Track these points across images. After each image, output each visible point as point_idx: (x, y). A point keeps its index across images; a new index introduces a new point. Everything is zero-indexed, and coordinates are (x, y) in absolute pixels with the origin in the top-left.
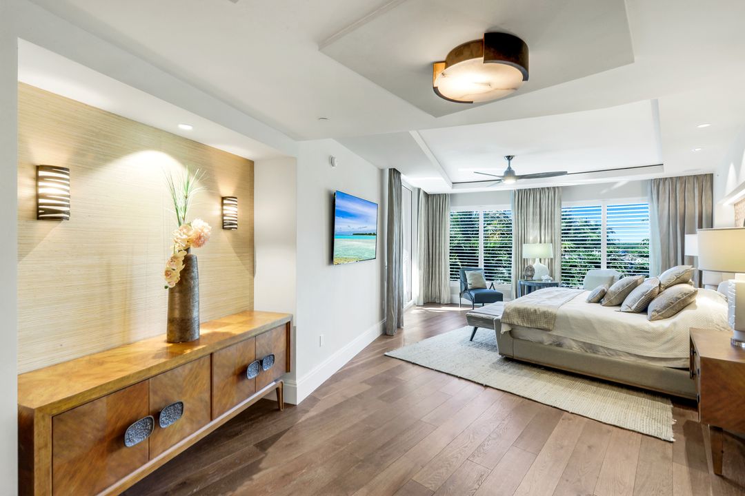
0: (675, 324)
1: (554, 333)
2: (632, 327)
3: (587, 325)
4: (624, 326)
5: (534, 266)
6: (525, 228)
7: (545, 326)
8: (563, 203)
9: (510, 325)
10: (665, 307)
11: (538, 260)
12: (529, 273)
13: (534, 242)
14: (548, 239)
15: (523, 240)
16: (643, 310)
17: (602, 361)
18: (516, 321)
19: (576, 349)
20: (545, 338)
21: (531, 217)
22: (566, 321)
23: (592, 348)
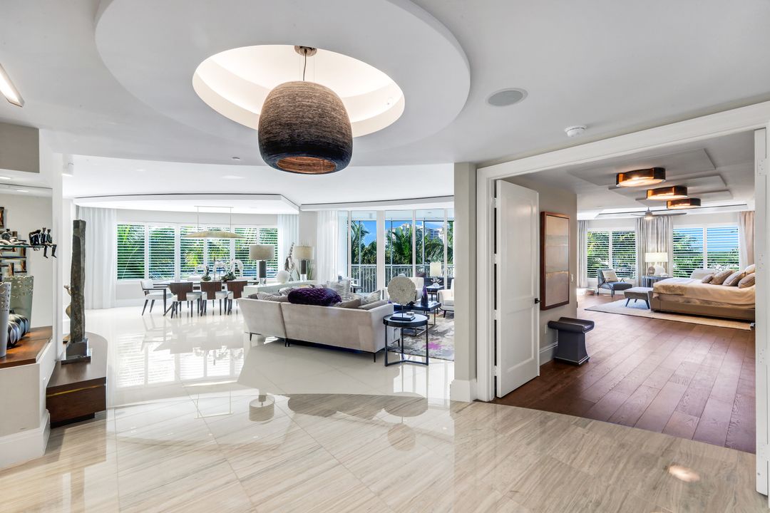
0: (752, 289)
1: (686, 296)
2: (730, 291)
3: (705, 292)
4: (725, 291)
5: (654, 267)
6: (646, 242)
7: (680, 293)
8: (674, 226)
9: (659, 293)
10: (748, 282)
11: (656, 263)
12: (651, 272)
13: (653, 251)
14: (663, 249)
15: (645, 251)
16: (735, 284)
17: (713, 308)
18: (662, 291)
19: (698, 303)
20: (680, 300)
21: (650, 235)
22: (692, 290)
23: (707, 302)
